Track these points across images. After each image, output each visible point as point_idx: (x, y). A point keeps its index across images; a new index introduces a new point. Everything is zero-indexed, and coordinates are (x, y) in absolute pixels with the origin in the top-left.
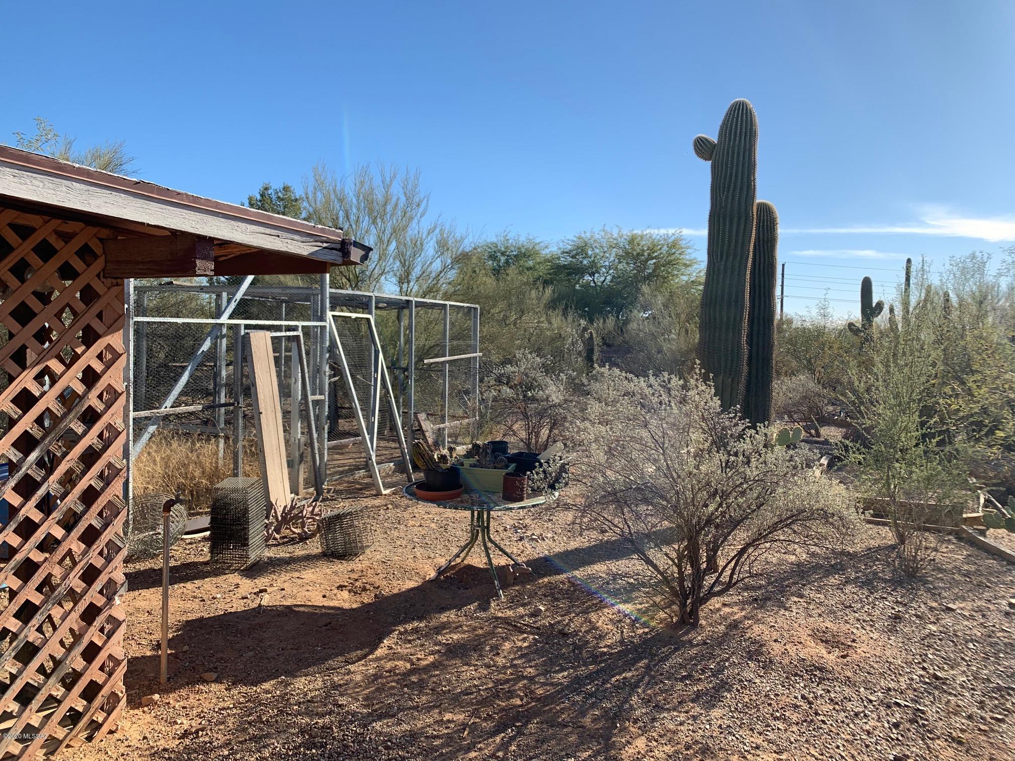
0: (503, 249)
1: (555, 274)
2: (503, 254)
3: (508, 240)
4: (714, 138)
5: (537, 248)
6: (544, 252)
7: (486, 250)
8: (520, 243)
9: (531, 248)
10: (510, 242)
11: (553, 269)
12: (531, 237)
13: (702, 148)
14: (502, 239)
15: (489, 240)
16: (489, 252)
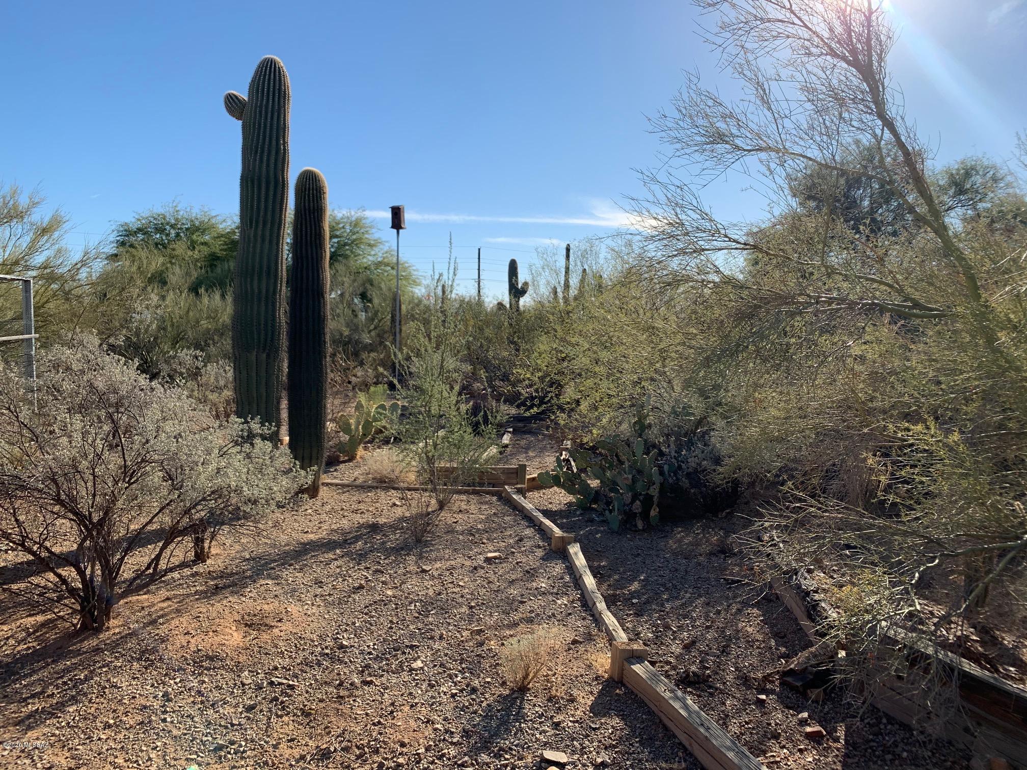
0: (173, 221)
1: (230, 250)
2: (172, 226)
3: (177, 211)
4: (244, 95)
5: (213, 221)
6: (221, 226)
7: (151, 222)
8: (194, 215)
9: (206, 220)
10: (181, 213)
11: (227, 245)
12: (206, 210)
13: (233, 104)
14: (171, 210)
15: (155, 211)
16: (156, 224)
